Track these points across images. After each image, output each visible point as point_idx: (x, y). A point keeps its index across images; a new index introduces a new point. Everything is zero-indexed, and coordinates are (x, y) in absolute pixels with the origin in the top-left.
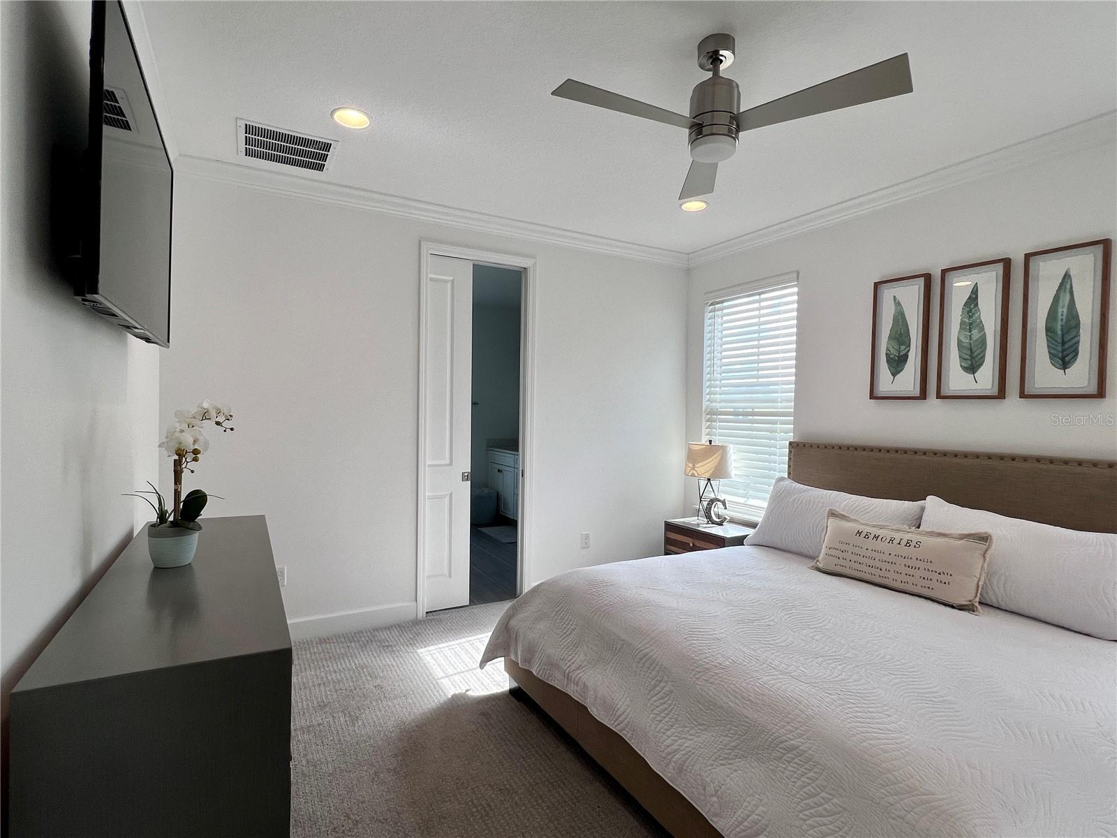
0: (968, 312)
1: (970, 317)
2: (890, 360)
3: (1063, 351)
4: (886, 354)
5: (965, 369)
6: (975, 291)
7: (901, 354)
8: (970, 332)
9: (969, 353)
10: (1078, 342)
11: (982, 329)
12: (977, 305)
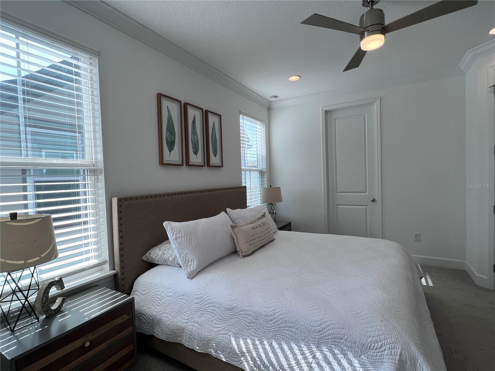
0: (194, 127)
1: (194, 129)
2: (167, 143)
3: (215, 150)
4: (166, 138)
5: (194, 152)
6: (194, 118)
7: (172, 140)
8: (194, 136)
9: (194, 145)
10: (217, 148)
11: (197, 136)
12: (195, 125)
